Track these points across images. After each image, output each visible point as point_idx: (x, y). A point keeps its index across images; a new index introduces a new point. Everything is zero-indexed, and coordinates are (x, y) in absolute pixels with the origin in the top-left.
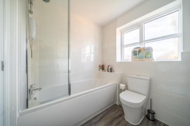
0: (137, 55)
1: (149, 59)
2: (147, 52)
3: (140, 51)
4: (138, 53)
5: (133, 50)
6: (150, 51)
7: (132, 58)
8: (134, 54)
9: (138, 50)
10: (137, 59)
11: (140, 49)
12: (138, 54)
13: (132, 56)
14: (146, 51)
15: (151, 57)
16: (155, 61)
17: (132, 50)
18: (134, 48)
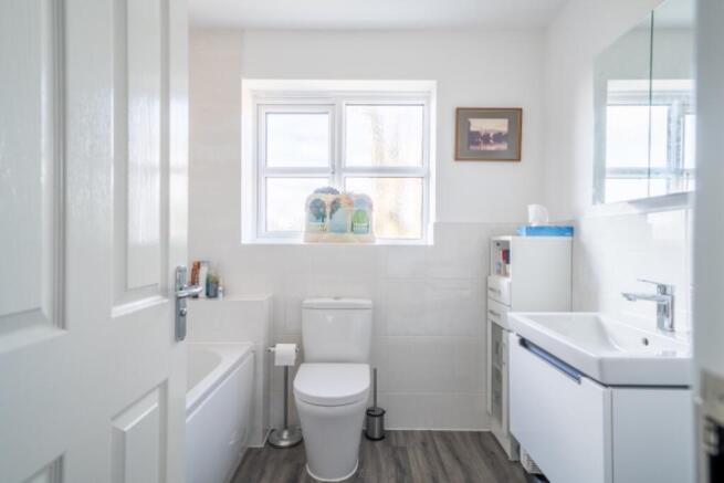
0: (327, 220)
1: (361, 236)
2: (358, 212)
3: (335, 205)
4: (328, 210)
5: (313, 199)
6: (367, 209)
7: (309, 230)
8: (315, 215)
9: (328, 198)
10: (326, 236)
11: (337, 196)
12: (331, 217)
13: (311, 220)
14: (355, 209)
15: (368, 229)
16: (378, 242)
17: (309, 199)
18: (317, 192)
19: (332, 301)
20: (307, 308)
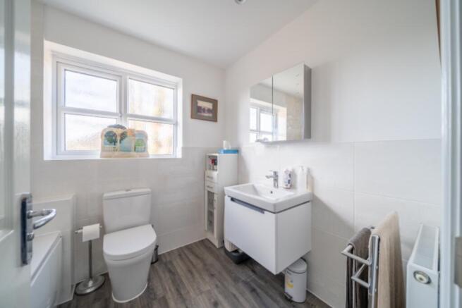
0: (118, 144)
1: (141, 153)
2: (138, 140)
3: (123, 136)
4: (119, 139)
5: (107, 131)
6: (144, 138)
7: (103, 150)
8: (108, 141)
9: (119, 132)
10: (116, 153)
11: (125, 130)
12: (120, 142)
13: (106, 144)
14: (137, 138)
15: (145, 150)
16: (151, 157)
17: (104, 130)
18: (110, 127)
19: (124, 192)
20: (106, 199)
